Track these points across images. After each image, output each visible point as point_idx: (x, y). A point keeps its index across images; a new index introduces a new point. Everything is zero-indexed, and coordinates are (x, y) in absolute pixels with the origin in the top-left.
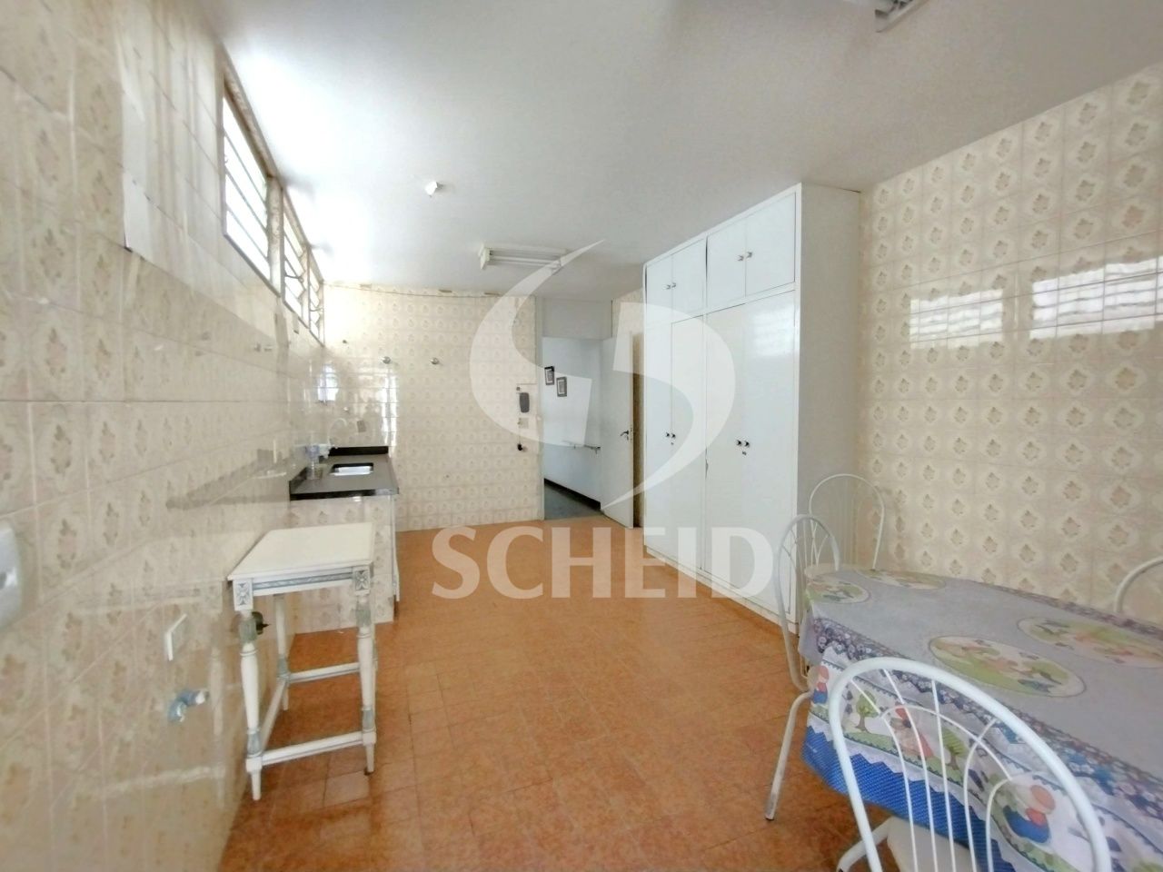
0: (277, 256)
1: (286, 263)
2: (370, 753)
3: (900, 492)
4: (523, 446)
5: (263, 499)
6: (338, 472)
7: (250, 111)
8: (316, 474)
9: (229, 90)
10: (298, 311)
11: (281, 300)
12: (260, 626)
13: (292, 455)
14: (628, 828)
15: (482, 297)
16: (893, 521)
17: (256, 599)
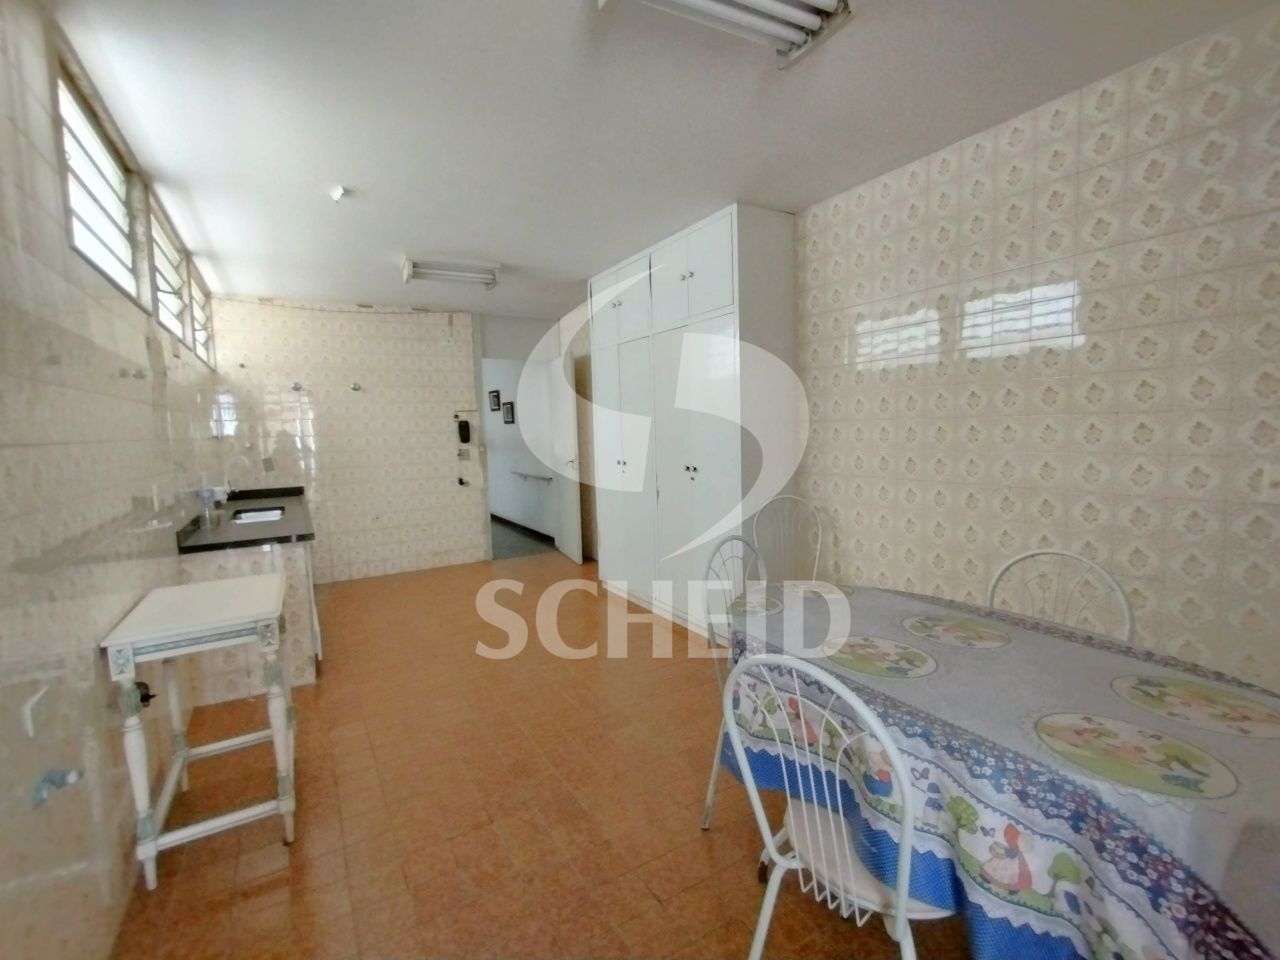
0: (144, 266)
1: (158, 276)
2: (289, 822)
3: (836, 511)
4: (465, 479)
5: (141, 555)
6: (241, 518)
7: (97, 94)
8: (212, 522)
9: (65, 69)
10: (179, 333)
11: (153, 319)
12: (146, 698)
13: (178, 500)
14: (568, 856)
15: (409, 313)
16: (830, 539)
17: (138, 666)
